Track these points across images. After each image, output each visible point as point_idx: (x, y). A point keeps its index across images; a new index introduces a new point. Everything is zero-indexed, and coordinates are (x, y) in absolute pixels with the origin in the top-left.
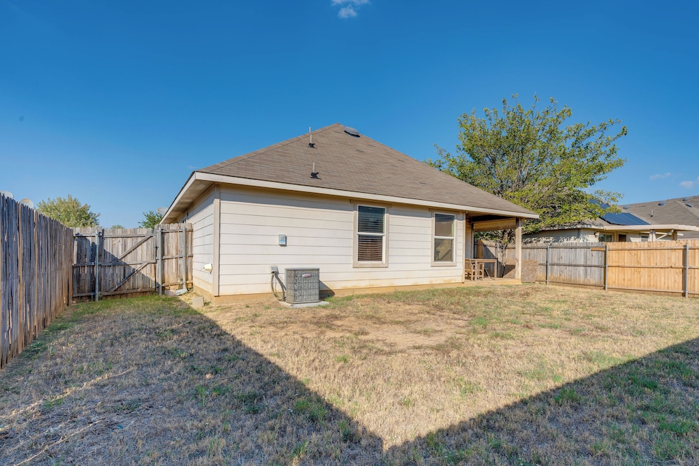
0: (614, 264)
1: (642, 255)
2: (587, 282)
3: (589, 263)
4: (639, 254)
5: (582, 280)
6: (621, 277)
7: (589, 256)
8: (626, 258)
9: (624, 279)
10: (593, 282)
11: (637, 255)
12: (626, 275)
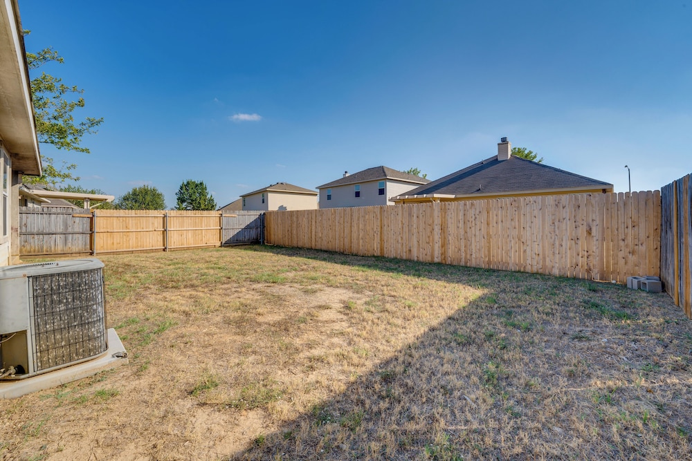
0: (102, 230)
1: (130, 222)
2: (66, 250)
3: (70, 230)
4: (127, 221)
5: (60, 248)
6: (110, 242)
7: (70, 222)
8: (115, 223)
9: (113, 243)
10: (75, 249)
11: (126, 221)
12: (115, 239)
